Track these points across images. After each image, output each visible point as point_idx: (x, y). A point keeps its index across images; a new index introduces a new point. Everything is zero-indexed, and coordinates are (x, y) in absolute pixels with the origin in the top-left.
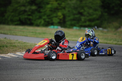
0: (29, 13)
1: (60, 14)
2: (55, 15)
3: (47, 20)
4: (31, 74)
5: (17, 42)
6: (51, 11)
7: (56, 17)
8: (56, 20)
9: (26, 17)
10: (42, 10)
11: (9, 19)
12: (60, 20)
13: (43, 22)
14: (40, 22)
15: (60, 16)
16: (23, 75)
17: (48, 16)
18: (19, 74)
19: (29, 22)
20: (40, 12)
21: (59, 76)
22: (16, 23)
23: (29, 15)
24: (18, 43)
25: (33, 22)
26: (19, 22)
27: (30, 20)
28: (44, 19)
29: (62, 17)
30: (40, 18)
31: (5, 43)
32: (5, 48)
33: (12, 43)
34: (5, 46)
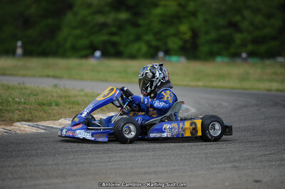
0: (114, 29)
1: (184, 28)
2: (171, 30)
3: (155, 43)
4: (110, 162)
5: (82, 93)
6: (163, 22)
7: (175, 35)
8: (174, 43)
9: (105, 38)
10: (141, 22)
11: (68, 45)
12: (185, 41)
13: (144, 48)
14: (139, 50)
15: (185, 33)
17: (155, 34)
18: (83, 163)
19: (112, 50)
20: (136, 25)
21: (175, 166)
22: (83, 53)
23: (113, 34)
24: (83, 96)
25: (122, 48)
26: (89, 52)
27: (114, 44)
28: (148, 43)
29: (188, 36)
30: (138, 38)
31: (53, 96)
32: (52, 108)
33: (69, 97)
34: (54, 104)
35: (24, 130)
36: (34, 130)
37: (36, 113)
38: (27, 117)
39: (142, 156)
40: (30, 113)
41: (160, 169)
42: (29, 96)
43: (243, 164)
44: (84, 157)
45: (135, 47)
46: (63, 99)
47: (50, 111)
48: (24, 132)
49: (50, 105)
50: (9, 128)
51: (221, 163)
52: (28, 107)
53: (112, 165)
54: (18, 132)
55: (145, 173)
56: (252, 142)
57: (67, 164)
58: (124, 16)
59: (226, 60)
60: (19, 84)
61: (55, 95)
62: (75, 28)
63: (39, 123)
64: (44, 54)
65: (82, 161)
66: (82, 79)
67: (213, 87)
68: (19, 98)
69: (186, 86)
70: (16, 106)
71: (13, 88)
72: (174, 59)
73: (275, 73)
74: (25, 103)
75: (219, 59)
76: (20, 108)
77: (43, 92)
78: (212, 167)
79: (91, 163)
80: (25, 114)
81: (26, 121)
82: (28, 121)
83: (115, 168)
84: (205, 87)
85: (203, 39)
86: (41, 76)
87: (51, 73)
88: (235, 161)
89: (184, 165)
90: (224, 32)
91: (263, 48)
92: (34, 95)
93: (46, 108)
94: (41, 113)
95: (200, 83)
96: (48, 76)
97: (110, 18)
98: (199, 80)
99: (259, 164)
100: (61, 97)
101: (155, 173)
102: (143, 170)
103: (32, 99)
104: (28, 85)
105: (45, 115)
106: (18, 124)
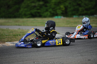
0: (38, 8)
1: (62, 6)
2: (58, 8)
3: (52, 12)
4: (38, 55)
7: (59, 9)
8: (59, 12)
9: (36, 11)
12: (63, 11)
13: (49, 14)
14: (47, 14)
15: (63, 8)
16: (33, 56)
17: (53, 9)
18: (29, 56)
19: (38, 15)
20: (46, 6)
25: (41, 14)
26: (30, 16)
27: (39, 13)
28: (50, 12)
29: (64, 9)
30: (47, 10)
31: (18, 32)
32: (18, 37)
33: (24, 32)
34: (19, 35)
35: (9, 45)
36: (12, 45)
37: (13, 39)
38: (10, 40)
39: (49, 52)
40: (11, 39)
41: (56, 57)
42: (10, 33)
43: (84, 54)
44: (29, 54)
45: (46, 13)
46: (22, 33)
47: (17, 38)
48: (9, 46)
49: (17, 35)
50: (4, 44)
51: (76, 54)
52: (10, 37)
53: (39, 56)
54: (7, 45)
55: (51, 59)
56: (87, 46)
57: (24, 56)
58: (41, 3)
59: (77, 17)
60: (7, 29)
61: (19, 32)
62: (25, 8)
63: (14, 42)
64: (15, 17)
65: (29, 55)
66: (28, 26)
67: (73, 27)
68: (7, 34)
69: (63, 26)
70: (6, 36)
71: (5, 30)
72: (59, 17)
73: (94, 21)
74: (9, 35)
75: (75, 16)
76: (7, 37)
77: (15, 31)
78: (73, 55)
79: (32, 56)
80: (9, 39)
81: (9, 42)
82: (10, 41)
83: (40, 57)
84: (70, 26)
85: (69, 10)
86: (14, 25)
87: (17, 24)
88: (81, 53)
89: (64, 55)
90: (76, 7)
91: (89, 12)
92: (12, 32)
93: (16, 37)
94: (14, 39)
95: (68, 25)
96: (16, 25)
97: (37, 4)
98: (68, 24)
99: (89, 54)
100: (21, 32)
101: (54, 58)
102: (50, 58)
103: (11, 34)
104: (9, 29)
105: (16, 39)
106: (7, 43)
